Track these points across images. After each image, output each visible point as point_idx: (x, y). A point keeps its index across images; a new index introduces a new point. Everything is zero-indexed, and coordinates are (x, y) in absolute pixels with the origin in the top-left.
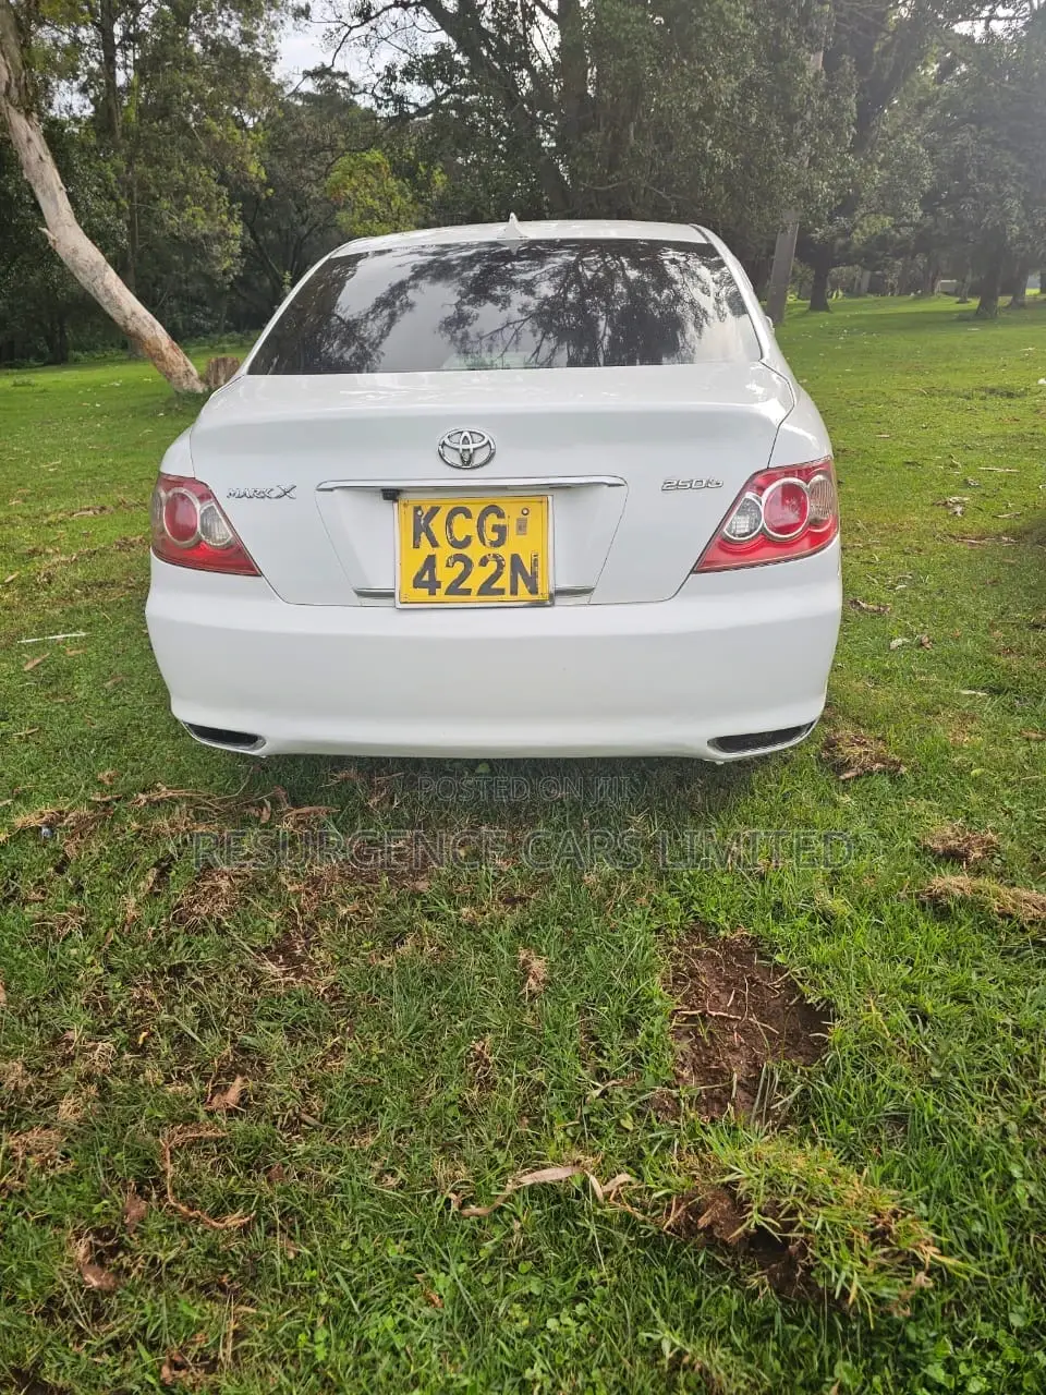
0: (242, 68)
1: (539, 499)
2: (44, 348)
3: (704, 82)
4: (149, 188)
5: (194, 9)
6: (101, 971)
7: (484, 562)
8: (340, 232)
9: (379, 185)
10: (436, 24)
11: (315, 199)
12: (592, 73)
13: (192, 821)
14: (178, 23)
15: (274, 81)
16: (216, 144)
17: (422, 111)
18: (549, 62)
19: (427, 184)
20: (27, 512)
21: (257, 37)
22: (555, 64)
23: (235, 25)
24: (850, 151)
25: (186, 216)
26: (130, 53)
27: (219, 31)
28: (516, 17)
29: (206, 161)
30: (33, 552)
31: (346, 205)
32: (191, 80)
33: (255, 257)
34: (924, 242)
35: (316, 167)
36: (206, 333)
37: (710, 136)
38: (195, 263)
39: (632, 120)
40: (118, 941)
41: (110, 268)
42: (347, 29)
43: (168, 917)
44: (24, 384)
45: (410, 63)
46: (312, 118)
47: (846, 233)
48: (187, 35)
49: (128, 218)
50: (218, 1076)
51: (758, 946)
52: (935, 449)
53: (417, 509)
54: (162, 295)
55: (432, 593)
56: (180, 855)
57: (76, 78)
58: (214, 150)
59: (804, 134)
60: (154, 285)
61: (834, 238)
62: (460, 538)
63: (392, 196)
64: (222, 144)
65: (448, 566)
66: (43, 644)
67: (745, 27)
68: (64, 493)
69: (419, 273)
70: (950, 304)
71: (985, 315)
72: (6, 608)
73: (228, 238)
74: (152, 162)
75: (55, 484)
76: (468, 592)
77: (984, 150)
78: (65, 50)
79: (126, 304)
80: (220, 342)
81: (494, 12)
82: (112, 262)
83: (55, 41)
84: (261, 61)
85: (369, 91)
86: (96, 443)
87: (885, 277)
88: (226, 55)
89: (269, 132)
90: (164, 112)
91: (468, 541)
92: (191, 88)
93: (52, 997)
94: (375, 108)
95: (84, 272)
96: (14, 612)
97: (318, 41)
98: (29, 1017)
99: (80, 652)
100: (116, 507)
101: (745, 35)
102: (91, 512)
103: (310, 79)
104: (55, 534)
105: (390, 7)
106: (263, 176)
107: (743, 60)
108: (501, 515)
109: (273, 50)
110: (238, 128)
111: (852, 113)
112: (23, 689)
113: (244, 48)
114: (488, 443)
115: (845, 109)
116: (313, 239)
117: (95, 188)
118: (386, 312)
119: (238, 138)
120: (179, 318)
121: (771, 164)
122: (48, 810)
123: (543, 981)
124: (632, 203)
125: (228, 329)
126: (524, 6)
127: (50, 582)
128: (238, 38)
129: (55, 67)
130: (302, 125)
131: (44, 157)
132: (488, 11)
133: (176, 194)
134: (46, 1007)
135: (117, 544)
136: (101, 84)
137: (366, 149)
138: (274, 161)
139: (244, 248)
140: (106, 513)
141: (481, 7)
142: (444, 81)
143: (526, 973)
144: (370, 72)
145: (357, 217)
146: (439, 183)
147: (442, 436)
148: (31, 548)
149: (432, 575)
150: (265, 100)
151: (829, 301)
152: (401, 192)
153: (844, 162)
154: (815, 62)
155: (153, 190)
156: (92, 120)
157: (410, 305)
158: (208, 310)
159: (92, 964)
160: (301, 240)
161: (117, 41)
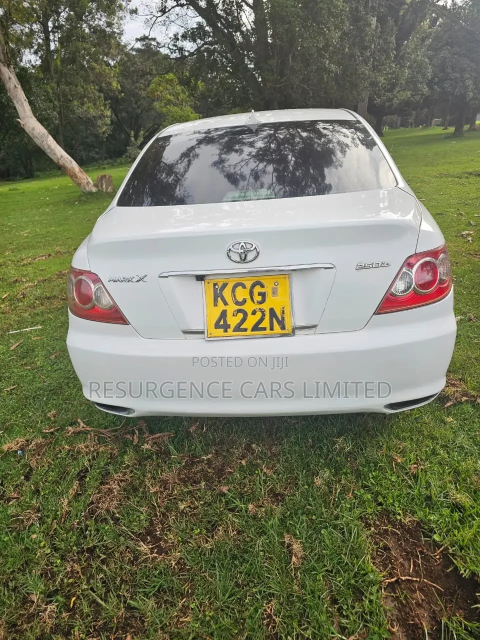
0: (108, 38)
1: (284, 276)
2: (22, 170)
3: (324, 34)
4: (67, 96)
5: (85, 13)
6: (49, 551)
7: (254, 313)
8: (156, 112)
9: (173, 89)
10: (196, 13)
11: (144, 97)
12: (270, 32)
13: (97, 444)
14: (78, 20)
15: (122, 44)
16: (97, 74)
17: (191, 54)
18: (249, 28)
19: (195, 88)
20: (14, 259)
21: (114, 24)
22: (252, 29)
23: (104, 19)
24: (393, 62)
25: (85, 108)
26: (56, 34)
27: (96, 22)
28: (233, 8)
29: (93, 82)
30: (15, 282)
31: (159, 99)
32: (85, 46)
33: (117, 124)
34: (428, 102)
35: (143, 82)
36: (97, 160)
37: (327, 59)
38: (90, 129)
39: (290, 53)
40: (58, 528)
41: (50, 136)
42: (155, 18)
43: (85, 511)
44: (14, 189)
45: (185, 32)
46: (141, 60)
47: (390, 100)
48: (82, 25)
49: (58, 110)
50: (117, 629)
51: (421, 529)
52: (450, 205)
53: (215, 285)
54: (75, 144)
55: (226, 331)
56: (91, 467)
57: (33, 47)
58: (96, 77)
59: (371, 55)
60: (72, 140)
61: (384, 103)
62: (240, 300)
63: (179, 94)
64: (100, 74)
65: (234, 316)
66: (20, 334)
67: (343, 6)
68: (32, 247)
69: (200, 142)
70: (439, 130)
71: (457, 135)
72: (3, 313)
73: (104, 117)
74: (68, 84)
75: (27, 242)
76: (246, 330)
77: (454, 58)
78: (27, 35)
79: (58, 152)
80: (103, 164)
81: (223, 6)
82: (50, 133)
83: (22, 30)
84: (116, 35)
85: (166, 46)
86: (47, 220)
87: (407, 119)
88: (100, 33)
89: (121, 68)
90: (73, 61)
91: (245, 301)
92: (84, 49)
93: (22, 570)
94: (170, 54)
95: (38, 139)
96: (7, 315)
97: (142, 24)
98: (10, 584)
99: (38, 338)
100: (56, 254)
101: (342, 11)
102: (44, 258)
103: (139, 42)
104: (27, 270)
105: (175, 6)
106: (119, 88)
107: (342, 22)
108: (262, 286)
109: (121, 30)
110: (107, 66)
111: (393, 45)
112: (10, 361)
113: (108, 29)
114: (255, 248)
115: (390, 42)
116: (143, 115)
117: (43, 97)
118: (186, 160)
119: (107, 71)
120: (84, 154)
121: (356, 70)
122: (21, 440)
123: (301, 558)
124: (291, 92)
125: (106, 158)
126: (237, 3)
127: (24, 297)
128: (105, 24)
129: (23, 43)
130: (136, 64)
131: (17, 85)
132: (220, 6)
133: (80, 98)
134: (19, 576)
135: (56, 275)
136: (44, 49)
137: (167, 73)
138: (124, 81)
139: (111, 121)
140: (51, 257)
141: (217, 4)
142: (201, 40)
143: (290, 552)
144: (166, 37)
145: (163, 104)
146: (200, 87)
147: (228, 245)
148: (15, 279)
149: (225, 321)
150: (118, 53)
151: (383, 131)
152: (183, 91)
153: (391, 67)
154: (374, 21)
155: (69, 97)
156: (41, 66)
157: (197, 156)
158: (97, 150)
159: (44, 546)
160: (138, 116)
161: (50, 29)
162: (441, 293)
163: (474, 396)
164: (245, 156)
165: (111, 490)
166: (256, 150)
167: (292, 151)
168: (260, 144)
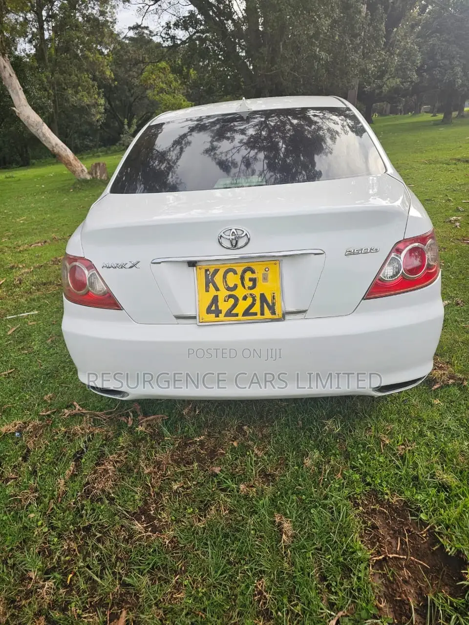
0: (101, 27)
1: (275, 262)
2: (19, 159)
3: (314, 21)
4: (62, 84)
5: (78, 2)
6: (46, 530)
7: (245, 298)
8: (148, 100)
9: (165, 77)
10: (188, 2)
11: (137, 85)
12: (261, 20)
13: (92, 426)
14: (71, 9)
15: (115, 32)
16: (91, 62)
17: (183, 42)
18: (240, 16)
19: (187, 76)
20: (10, 245)
21: (107, 13)
22: (244, 17)
23: (97, 8)
24: (383, 49)
25: (79, 96)
26: (50, 23)
27: (90, 11)
29: (87, 71)
30: (12, 268)
31: (152, 87)
32: (78, 34)
33: (110, 113)
34: (417, 89)
35: (136, 70)
36: (90, 148)
37: (318, 47)
38: (84, 117)
39: (281, 41)
40: (55, 507)
41: (45, 124)
42: (147, 7)
43: (81, 491)
44: (10, 177)
45: (177, 21)
46: (134, 48)
47: (380, 87)
48: (75, 14)
49: (53, 98)
50: (113, 605)
51: (408, 508)
52: (438, 191)
53: (207, 271)
54: (70, 132)
55: (217, 316)
56: (87, 448)
57: (27, 36)
58: (90, 66)
59: (361, 43)
60: (67, 128)
61: (374, 90)
62: (231, 285)
63: (171, 82)
64: (94, 63)
65: (225, 301)
66: (17, 319)
68: (28, 233)
69: (192, 130)
70: (428, 117)
71: (446, 122)
73: (98, 105)
74: (62, 72)
75: (23, 229)
76: (237, 315)
77: (443, 45)
78: (21, 24)
79: (53, 140)
80: (97, 152)
82: (45, 121)
83: (16, 20)
84: (109, 24)
85: (159, 34)
86: (42, 207)
87: (397, 106)
88: (94, 22)
89: (114, 55)
90: (67, 50)
91: (236, 286)
92: (78, 38)
93: (20, 548)
94: (162, 42)
95: (33, 127)
96: (4, 301)
97: (135, 13)
98: (9, 561)
99: (35, 323)
100: (51, 241)
102: (40, 244)
103: (131, 30)
104: (23, 257)
106: (113, 76)
107: (333, 10)
108: (253, 272)
109: (114, 18)
110: (100, 55)
111: (383, 33)
112: (7, 345)
113: (101, 18)
114: (246, 234)
115: (380, 30)
116: (137, 103)
117: (38, 86)
118: (178, 147)
119: (100, 59)
120: (78, 142)
121: (346, 57)
122: (19, 422)
123: (291, 536)
124: (282, 79)
125: (100, 146)
127: (20, 283)
128: (98, 14)
129: (17, 32)
130: (129, 52)
131: (12, 75)
133: (74, 87)
134: (18, 554)
135: (52, 261)
136: (38, 39)
137: (159, 61)
138: (118, 69)
139: (105, 109)
140: (47, 244)
142: (193, 28)
143: (281, 531)
144: (159, 25)
145: (156, 92)
146: (192, 75)
147: (219, 232)
148: (12, 265)
149: (217, 307)
150: (112, 42)
151: (373, 119)
152: (175, 79)
153: (380, 55)
154: (364, 8)
155: (63, 85)
156: (35, 55)
157: (189, 143)
158: (91, 138)
159: (42, 525)
160: (131, 104)
161: (44, 18)
162: (429, 278)
163: (460, 379)
164: (236, 143)
165: (106, 471)
166: (247, 138)
167: (283, 138)
168: (251, 132)
